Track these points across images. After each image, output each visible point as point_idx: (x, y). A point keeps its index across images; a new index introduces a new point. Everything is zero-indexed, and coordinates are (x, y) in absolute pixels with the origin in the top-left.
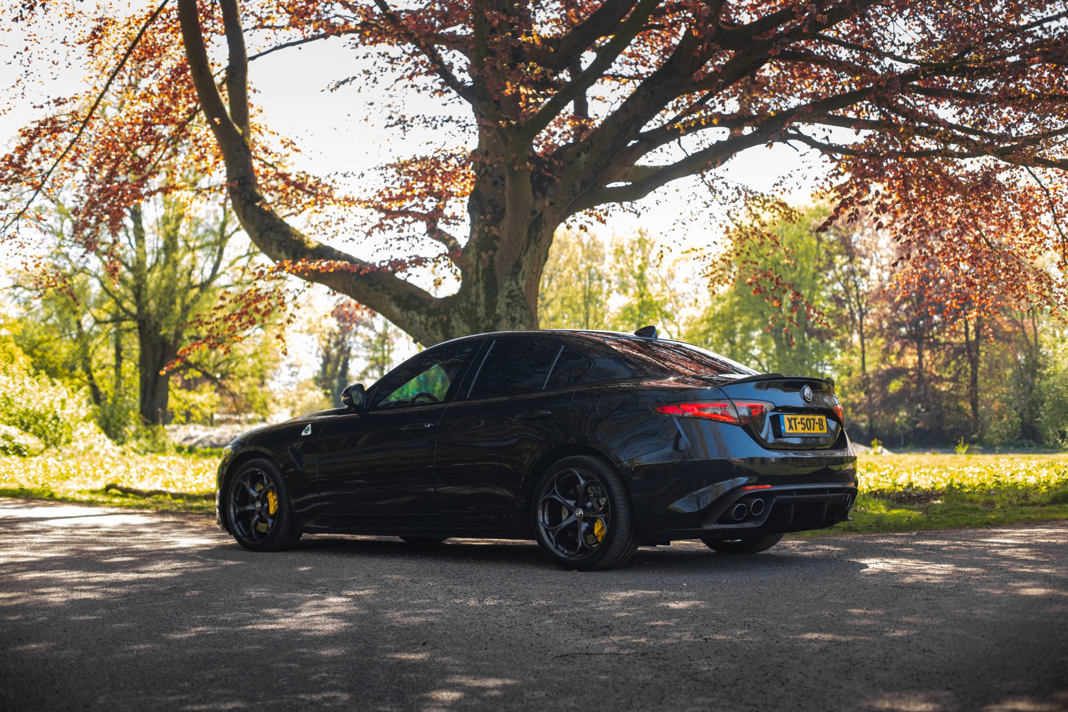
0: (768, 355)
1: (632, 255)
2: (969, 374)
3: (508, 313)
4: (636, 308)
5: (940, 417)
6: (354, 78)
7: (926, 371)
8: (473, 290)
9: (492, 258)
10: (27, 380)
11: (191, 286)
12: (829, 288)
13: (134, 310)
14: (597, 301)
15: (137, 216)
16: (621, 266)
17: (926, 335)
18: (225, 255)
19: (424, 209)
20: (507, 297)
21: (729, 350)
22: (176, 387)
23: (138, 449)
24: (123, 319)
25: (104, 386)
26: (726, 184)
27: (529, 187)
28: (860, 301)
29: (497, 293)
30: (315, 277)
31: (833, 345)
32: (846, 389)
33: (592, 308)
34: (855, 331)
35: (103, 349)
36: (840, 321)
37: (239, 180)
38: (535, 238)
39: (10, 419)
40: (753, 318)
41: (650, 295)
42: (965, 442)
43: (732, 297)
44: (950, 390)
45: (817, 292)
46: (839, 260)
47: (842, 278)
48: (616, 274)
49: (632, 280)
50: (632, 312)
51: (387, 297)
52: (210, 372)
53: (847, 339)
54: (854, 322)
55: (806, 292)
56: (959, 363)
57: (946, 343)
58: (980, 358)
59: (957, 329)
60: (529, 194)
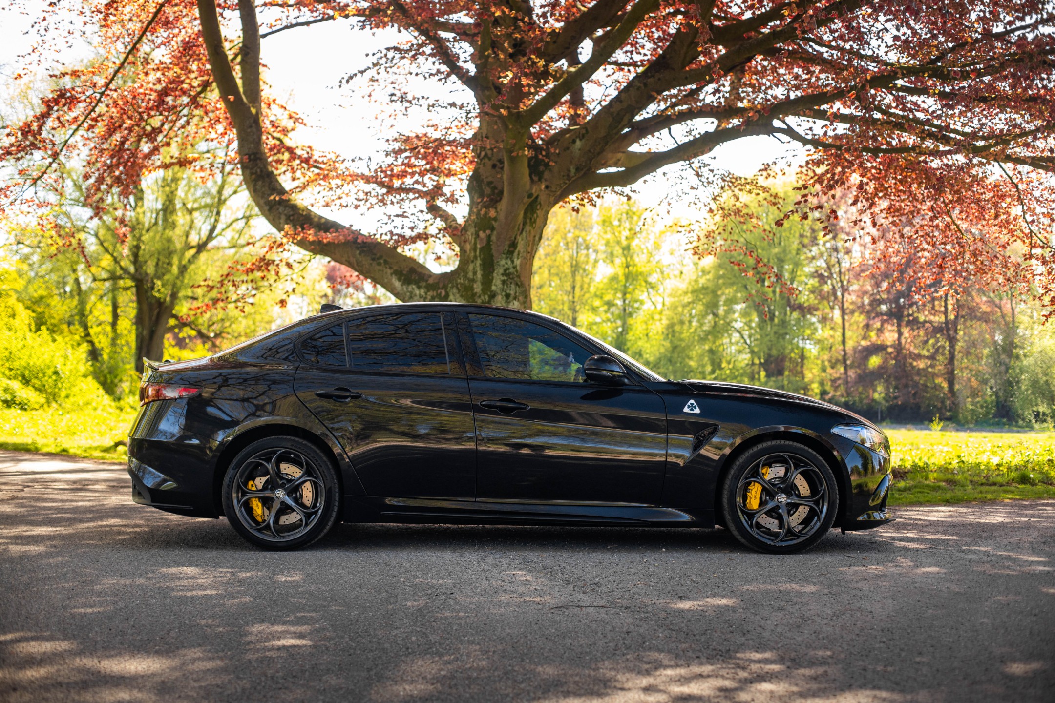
0: (751, 328)
1: (620, 226)
2: (947, 352)
3: (503, 290)
4: (621, 278)
5: (916, 394)
7: (904, 348)
8: (471, 267)
9: (489, 237)
10: (29, 335)
11: (188, 247)
12: (812, 264)
13: (132, 269)
14: (585, 270)
16: (609, 236)
17: (906, 313)
18: (222, 218)
19: (424, 186)
20: (503, 275)
21: (713, 322)
22: (171, 345)
24: (120, 278)
25: (100, 342)
26: (713, 171)
27: (526, 171)
28: (842, 277)
29: (494, 271)
30: (321, 250)
31: (814, 320)
32: (827, 363)
33: (578, 278)
34: (837, 307)
35: (99, 306)
36: (822, 296)
37: (250, 156)
38: (531, 219)
39: (11, 373)
40: (736, 291)
41: (635, 265)
42: (941, 419)
43: (717, 270)
44: (927, 367)
45: (800, 267)
47: (826, 255)
48: (603, 244)
49: (618, 250)
50: (618, 282)
51: (389, 271)
52: (204, 331)
53: (828, 314)
54: (836, 298)
55: (788, 267)
56: (937, 341)
57: (925, 322)
58: (958, 337)
59: (937, 308)
60: (527, 178)
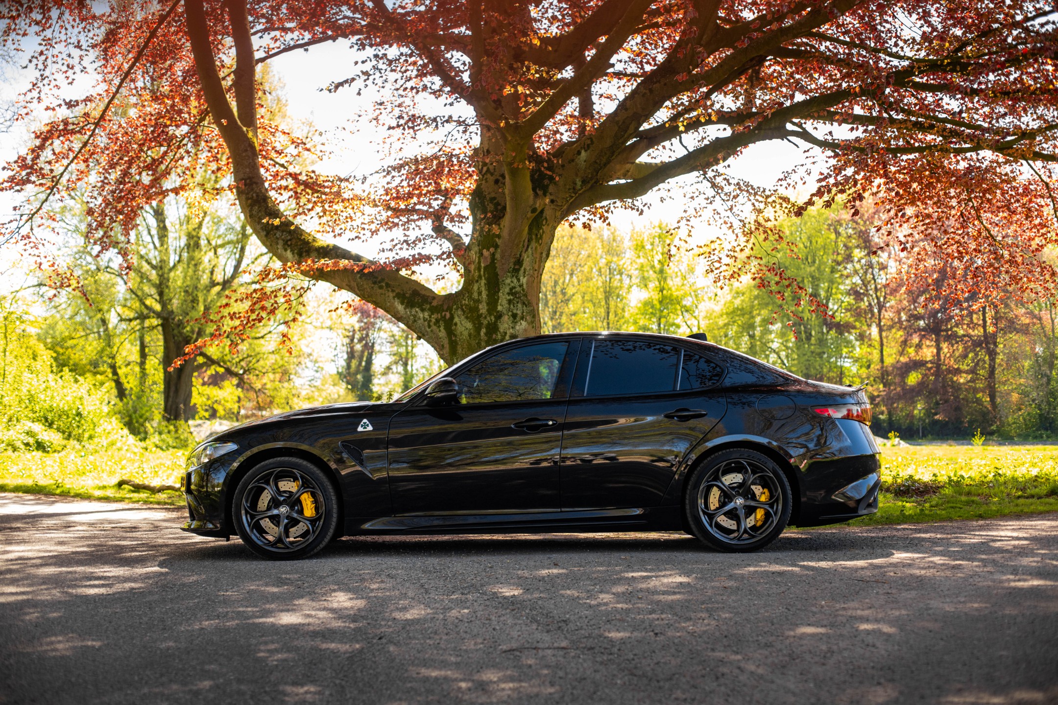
0: (787, 348)
1: (652, 250)
2: (987, 366)
3: (509, 310)
4: (656, 302)
5: (958, 409)
6: (353, 80)
7: (944, 364)
8: (476, 287)
9: (493, 255)
10: (51, 377)
11: (213, 284)
12: (848, 282)
13: (158, 307)
14: (618, 296)
15: (159, 214)
16: (642, 260)
17: (944, 328)
19: (431, 207)
20: (508, 294)
21: (749, 343)
22: (199, 383)
23: (160, 444)
24: (147, 317)
25: (128, 382)
26: (728, 181)
27: (529, 185)
28: (878, 294)
29: (499, 290)
30: (320, 275)
31: (852, 338)
33: (612, 304)
34: (874, 324)
35: (127, 345)
36: (858, 314)
37: (245, 180)
38: (537, 235)
39: (34, 415)
40: (772, 312)
41: (669, 289)
42: (982, 434)
43: (751, 291)
44: (968, 382)
45: (835, 285)
46: (857, 254)
47: (861, 271)
48: (636, 269)
49: (652, 275)
50: (653, 307)
51: (391, 295)
52: (233, 368)
53: (865, 331)
54: (873, 315)
55: (824, 285)
56: (976, 355)
57: (964, 336)
58: (998, 350)
59: (975, 321)
60: (530, 192)
